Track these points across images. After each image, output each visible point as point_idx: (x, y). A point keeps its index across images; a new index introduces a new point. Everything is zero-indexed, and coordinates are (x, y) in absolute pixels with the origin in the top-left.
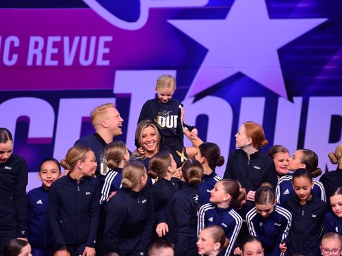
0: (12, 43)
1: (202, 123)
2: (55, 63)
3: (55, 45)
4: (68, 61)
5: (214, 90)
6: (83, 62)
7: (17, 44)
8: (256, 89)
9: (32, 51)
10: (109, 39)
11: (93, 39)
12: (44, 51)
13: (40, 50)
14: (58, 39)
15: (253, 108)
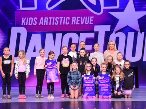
0: (68, 19)
2: (79, 24)
3: (79, 19)
4: (82, 23)
5: (121, 30)
6: (86, 23)
8: (132, 30)
9: (73, 21)
10: (93, 17)
11: (89, 17)
12: (76, 21)
13: (75, 20)
14: (80, 17)
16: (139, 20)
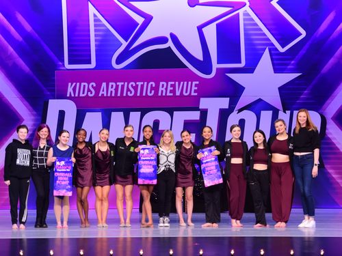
0: (152, 85)
1: (242, 123)
2: (172, 94)
3: (172, 86)
4: (178, 93)
5: (248, 107)
6: (185, 94)
7: (154, 86)
8: (268, 107)
9: (161, 89)
10: (198, 83)
11: (190, 83)
12: (166, 89)
13: (165, 88)
14: (173, 83)
15: (266, 116)
16: (280, 89)
